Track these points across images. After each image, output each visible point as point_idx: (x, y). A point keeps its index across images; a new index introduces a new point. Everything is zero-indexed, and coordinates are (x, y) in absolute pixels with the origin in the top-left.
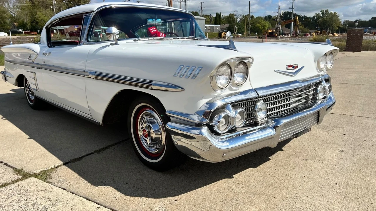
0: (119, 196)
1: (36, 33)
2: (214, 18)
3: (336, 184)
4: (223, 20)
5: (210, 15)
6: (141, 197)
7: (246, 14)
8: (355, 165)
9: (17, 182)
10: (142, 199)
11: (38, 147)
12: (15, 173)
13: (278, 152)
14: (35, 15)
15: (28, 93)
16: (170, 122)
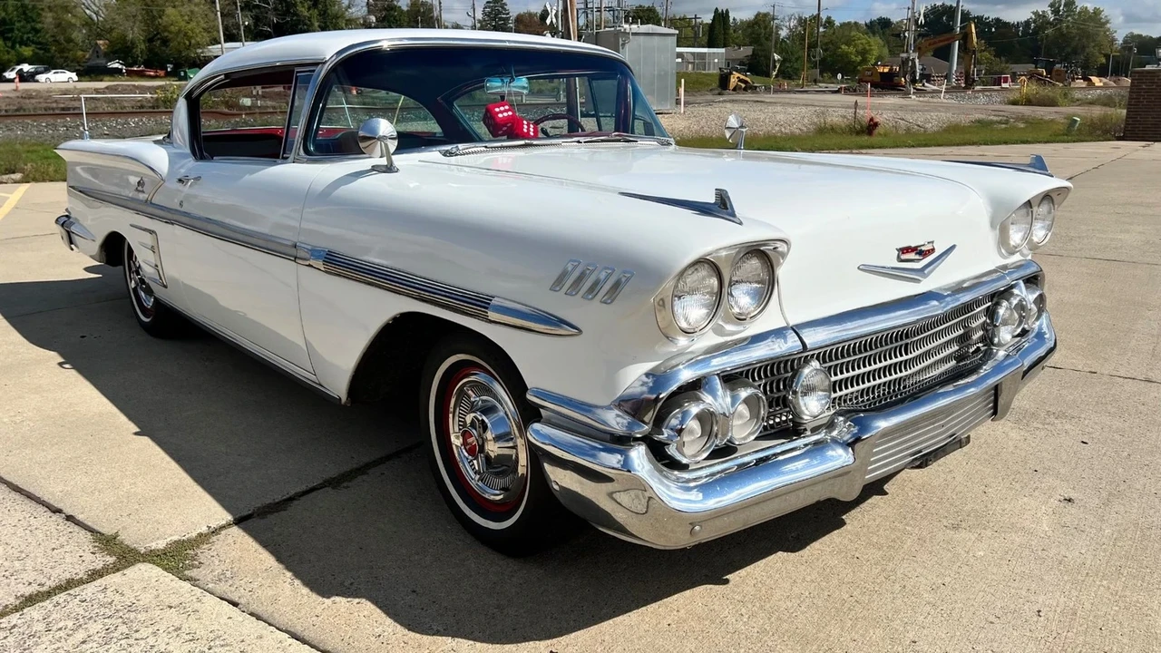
0: (390, 630)
1: (162, 73)
2: (707, 28)
3: (1039, 611)
4: (735, 31)
5: (696, 18)
6: (453, 637)
7: (808, 14)
8: (1105, 551)
9: (102, 576)
10: (454, 644)
11: (162, 463)
12: (95, 547)
13: (870, 501)
14: (160, 17)
15: (135, 288)
16: (539, 421)
